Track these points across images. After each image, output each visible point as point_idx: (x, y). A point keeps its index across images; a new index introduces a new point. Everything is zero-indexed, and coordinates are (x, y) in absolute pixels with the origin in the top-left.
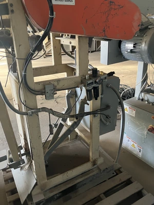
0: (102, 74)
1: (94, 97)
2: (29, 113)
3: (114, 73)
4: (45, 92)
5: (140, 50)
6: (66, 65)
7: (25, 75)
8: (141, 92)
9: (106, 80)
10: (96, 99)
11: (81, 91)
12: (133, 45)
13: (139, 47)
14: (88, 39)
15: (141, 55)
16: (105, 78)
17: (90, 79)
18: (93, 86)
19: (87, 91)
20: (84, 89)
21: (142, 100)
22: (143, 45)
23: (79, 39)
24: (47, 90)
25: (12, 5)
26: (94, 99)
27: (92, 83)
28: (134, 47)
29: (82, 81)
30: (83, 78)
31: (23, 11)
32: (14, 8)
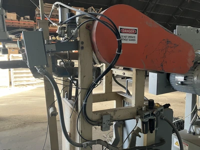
0: (159, 106)
1: (150, 129)
2: (84, 145)
3: (169, 105)
4: (101, 123)
5: (192, 83)
6: (116, 93)
7: (85, 105)
8: (192, 125)
9: (162, 113)
10: (151, 132)
11: (137, 123)
12: (183, 78)
13: (191, 80)
14: (145, 72)
15: (194, 88)
16: (162, 110)
17: (147, 111)
18: (150, 118)
19: (143, 123)
20: (140, 121)
21: (194, 133)
22: (195, 78)
23: (136, 72)
24: (104, 120)
25: (82, 43)
26: (149, 132)
27: (149, 115)
28: (185, 79)
29: (137, 112)
30: (139, 108)
31: (91, 48)
32: (84, 45)
